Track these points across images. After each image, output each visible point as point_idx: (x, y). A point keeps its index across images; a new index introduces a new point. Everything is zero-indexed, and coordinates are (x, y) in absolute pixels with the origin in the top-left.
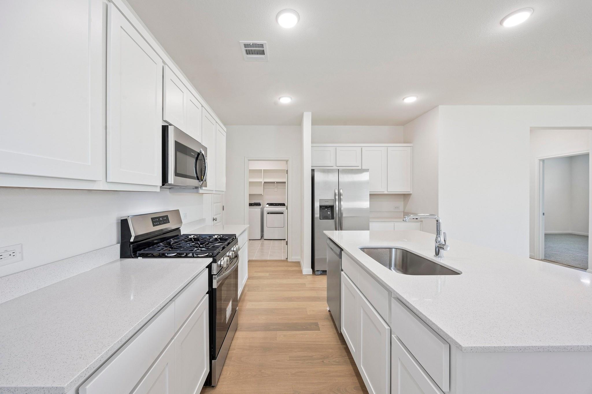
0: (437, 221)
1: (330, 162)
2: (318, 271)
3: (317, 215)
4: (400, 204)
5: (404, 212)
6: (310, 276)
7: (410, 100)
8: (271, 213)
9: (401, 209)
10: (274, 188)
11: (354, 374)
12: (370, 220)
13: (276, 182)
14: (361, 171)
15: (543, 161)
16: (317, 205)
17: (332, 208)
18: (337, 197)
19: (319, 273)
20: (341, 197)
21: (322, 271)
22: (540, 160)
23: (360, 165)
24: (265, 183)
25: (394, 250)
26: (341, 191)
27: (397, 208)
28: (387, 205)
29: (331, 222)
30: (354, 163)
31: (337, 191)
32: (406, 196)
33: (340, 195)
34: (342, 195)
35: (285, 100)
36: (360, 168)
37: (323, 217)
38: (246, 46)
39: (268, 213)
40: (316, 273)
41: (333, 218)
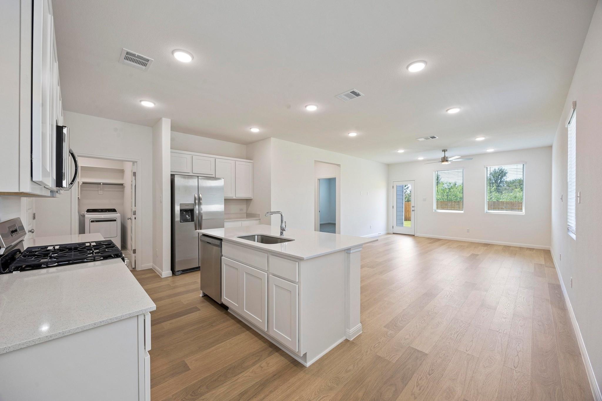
0: (281, 215)
1: (187, 169)
2: (178, 271)
3: (177, 218)
4: (244, 206)
5: (247, 213)
6: (170, 278)
7: (255, 130)
8: (97, 221)
9: (245, 211)
10: (98, 190)
11: (236, 323)
12: (225, 221)
13: (102, 184)
14: (215, 178)
15: (319, 180)
16: (177, 209)
17: (192, 211)
18: (197, 201)
19: (180, 273)
20: (201, 201)
21: (182, 271)
22: (318, 179)
23: (214, 173)
24: (84, 183)
25: (256, 236)
26: (201, 196)
27: (241, 210)
28: (234, 208)
29: (192, 224)
30: (210, 172)
31: (196, 196)
32: (248, 201)
33: (199, 199)
34: (202, 199)
35: (148, 104)
36: (214, 176)
37: (184, 220)
38: (128, 53)
39: (92, 221)
40: (177, 273)
41: (192, 220)
